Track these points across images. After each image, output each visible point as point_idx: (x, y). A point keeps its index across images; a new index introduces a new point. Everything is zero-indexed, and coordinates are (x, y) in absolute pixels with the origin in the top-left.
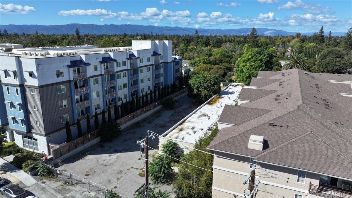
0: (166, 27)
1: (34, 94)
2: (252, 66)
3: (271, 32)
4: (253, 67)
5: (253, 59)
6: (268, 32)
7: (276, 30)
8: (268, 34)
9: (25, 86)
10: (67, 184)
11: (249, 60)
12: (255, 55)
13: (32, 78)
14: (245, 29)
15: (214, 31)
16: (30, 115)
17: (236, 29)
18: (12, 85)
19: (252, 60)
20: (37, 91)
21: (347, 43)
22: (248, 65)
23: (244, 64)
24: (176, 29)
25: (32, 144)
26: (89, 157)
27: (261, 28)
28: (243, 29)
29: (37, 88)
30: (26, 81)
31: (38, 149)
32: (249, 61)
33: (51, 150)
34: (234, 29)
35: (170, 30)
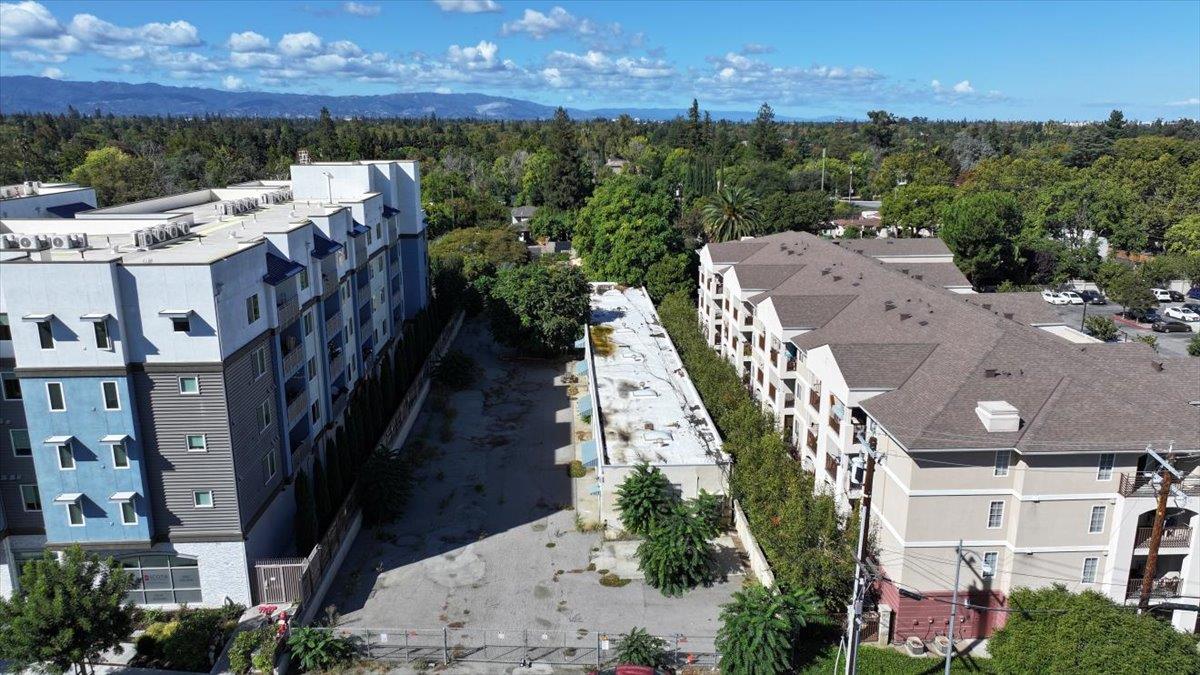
0: (104, 85)
1: (197, 392)
2: (637, 229)
3: (496, 105)
4: (642, 231)
5: (638, 208)
6: (489, 106)
7: (509, 100)
8: (489, 114)
9: (146, 369)
10: (433, 665)
11: (624, 210)
12: (638, 196)
13: (190, 335)
14: (413, 95)
15: (304, 101)
16: (166, 475)
17: (384, 97)
18: (82, 374)
19: (634, 210)
20: (218, 381)
21: (759, 146)
22: (625, 225)
23: (612, 223)
24: (150, 91)
25: (166, 585)
26: (390, 578)
27: (464, 92)
28: (408, 97)
29: (216, 369)
30: (154, 351)
31: (197, 596)
32: (627, 215)
33: (265, 584)
34: (376, 96)
35: (124, 97)
